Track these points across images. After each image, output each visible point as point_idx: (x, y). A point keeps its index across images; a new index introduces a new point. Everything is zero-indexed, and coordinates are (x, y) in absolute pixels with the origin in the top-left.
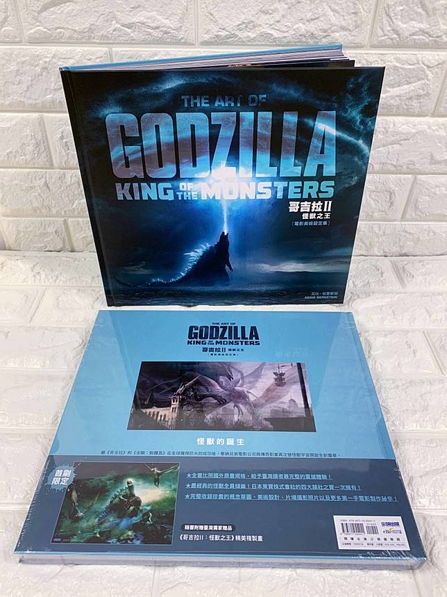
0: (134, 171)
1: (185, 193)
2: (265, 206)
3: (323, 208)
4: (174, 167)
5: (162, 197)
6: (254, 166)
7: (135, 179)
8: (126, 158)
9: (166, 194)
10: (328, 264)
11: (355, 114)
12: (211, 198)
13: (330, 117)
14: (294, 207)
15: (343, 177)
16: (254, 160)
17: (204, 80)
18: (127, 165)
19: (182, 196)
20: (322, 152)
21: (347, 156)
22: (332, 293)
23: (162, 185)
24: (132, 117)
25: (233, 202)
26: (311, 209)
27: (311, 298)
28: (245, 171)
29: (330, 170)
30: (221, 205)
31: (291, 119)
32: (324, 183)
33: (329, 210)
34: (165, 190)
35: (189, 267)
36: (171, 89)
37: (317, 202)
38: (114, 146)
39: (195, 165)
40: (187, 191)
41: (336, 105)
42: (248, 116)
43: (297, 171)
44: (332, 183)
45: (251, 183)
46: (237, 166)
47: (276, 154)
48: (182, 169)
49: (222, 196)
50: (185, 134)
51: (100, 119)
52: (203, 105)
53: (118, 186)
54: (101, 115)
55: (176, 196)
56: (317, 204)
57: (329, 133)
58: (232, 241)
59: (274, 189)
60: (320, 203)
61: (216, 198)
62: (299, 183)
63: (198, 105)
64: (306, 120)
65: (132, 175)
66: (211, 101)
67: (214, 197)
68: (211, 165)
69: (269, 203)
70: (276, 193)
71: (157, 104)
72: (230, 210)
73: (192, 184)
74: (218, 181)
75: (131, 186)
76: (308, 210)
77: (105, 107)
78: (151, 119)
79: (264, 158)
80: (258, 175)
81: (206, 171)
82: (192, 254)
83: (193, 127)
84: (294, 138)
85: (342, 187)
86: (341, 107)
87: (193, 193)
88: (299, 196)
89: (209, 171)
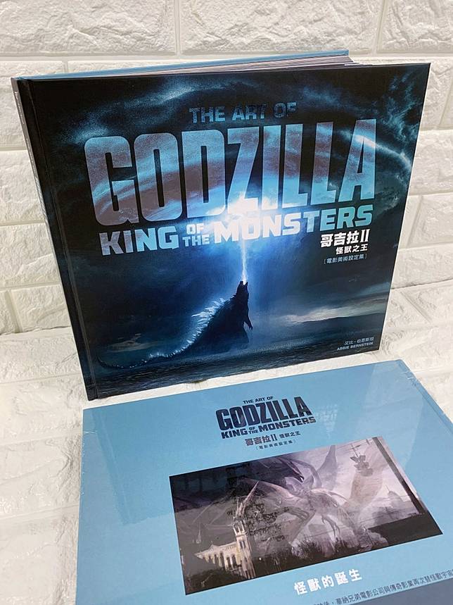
0: (125, 214)
1: (194, 237)
2: (293, 243)
3: (359, 239)
4: (179, 205)
5: (164, 245)
6: (281, 194)
7: (128, 226)
8: (114, 198)
9: (168, 240)
10: (364, 305)
11: (397, 122)
12: (227, 240)
13: (369, 126)
14: (326, 241)
15: (382, 199)
16: (281, 187)
17: (219, 87)
18: (116, 206)
19: (190, 241)
20: (360, 171)
21: (387, 174)
22: (367, 339)
23: (163, 230)
24: (121, 141)
25: (253, 243)
26: (346, 241)
27: (344, 348)
28: (269, 203)
29: (369, 191)
30: (239, 247)
31: (324, 131)
32: (362, 208)
33: (366, 240)
34: (167, 236)
35: (197, 332)
36: (175, 100)
37: (353, 232)
38: (97, 182)
39: (206, 199)
40: (196, 235)
41: (376, 112)
42: (274, 130)
43: (331, 197)
44: (370, 207)
45: (276, 216)
46: (260, 197)
47: (307, 176)
48: (191, 205)
49: (240, 236)
50: (193, 159)
51: (76, 146)
52: (218, 119)
53: (103, 236)
54: (77, 141)
55: (182, 242)
56: (354, 235)
57: (368, 147)
58: (252, 292)
59: (303, 220)
60: (356, 233)
61: (233, 240)
62: (333, 211)
63: (211, 120)
64: (342, 132)
65: (123, 220)
66: (228, 114)
67: (231, 238)
68: (227, 198)
69: (297, 239)
70: (306, 226)
71: (155, 120)
72: (250, 253)
73: (202, 224)
74: (236, 218)
75: (122, 236)
76: (343, 243)
77: (83, 129)
78: (148, 141)
79: (292, 183)
80: (284, 206)
81: (219, 205)
82: (202, 314)
83: (204, 150)
84: (328, 155)
85: (381, 212)
86: (382, 114)
87: (203, 236)
88: (332, 227)
89: (225, 206)
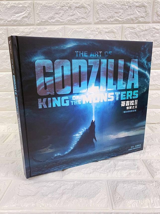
0: (49, 91)
1: (75, 101)
2: (111, 104)
3: (134, 103)
4: (69, 88)
5: (63, 105)
6: (107, 85)
7: (50, 96)
8: (45, 84)
9: (65, 102)
10: (137, 130)
11: (144, 61)
12: (87, 103)
13: (135, 62)
14: (123, 104)
15: (141, 88)
16: (107, 82)
17: (86, 44)
19: (74, 103)
20: (133, 78)
21: (142, 79)
22: (139, 145)
23: (63, 98)
24: (49, 62)
25: (97, 104)
26: (130, 104)
27: (131, 149)
28: (102, 88)
29: (136, 86)
30: (92, 106)
31: (121, 62)
32: (135, 92)
33: (137, 104)
34: (65, 100)
36: (70, 48)
37: (132, 101)
38: (39, 77)
39: (80, 86)
40: (76, 100)
41: (137, 57)
42: (104, 61)
43: (124, 87)
44: (137, 91)
45: (105, 94)
46: (99, 86)
47: (116, 79)
48: (74, 88)
49: (92, 101)
50: (76, 70)
52: (85, 56)
53: (40, 100)
55: (70, 103)
57: (135, 69)
58: (97, 125)
59: (115, 95)
61: (90, 103)
62: (125, 92)
63: (83, 56)
64: (127, 63)
65: (48, 93)
66: (89, 54)
67: (89, 102)
68: (88, 86)
69: (113, 103)
70: (116, 98)
71: (63, 55)
72: (96, 108)
73: (78, 96)
74: (91, 94)
75: (47, 100)
77: (35, 56)
78: (59, 62)
79: (111, 81)
80: (108, 90)
81: (85, 89)
82: (77, 135)
83: (80, 67)
84: (123, 71)
85: (141, 93)
86: (139, 58)
87: (79, 101)
88: (125, 98)
89: (87, 89)
